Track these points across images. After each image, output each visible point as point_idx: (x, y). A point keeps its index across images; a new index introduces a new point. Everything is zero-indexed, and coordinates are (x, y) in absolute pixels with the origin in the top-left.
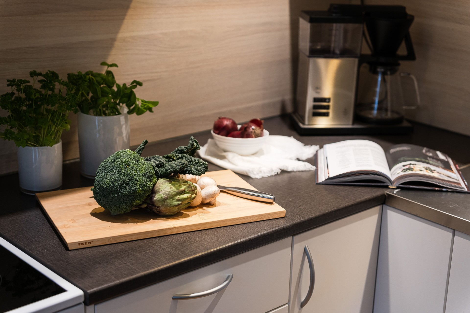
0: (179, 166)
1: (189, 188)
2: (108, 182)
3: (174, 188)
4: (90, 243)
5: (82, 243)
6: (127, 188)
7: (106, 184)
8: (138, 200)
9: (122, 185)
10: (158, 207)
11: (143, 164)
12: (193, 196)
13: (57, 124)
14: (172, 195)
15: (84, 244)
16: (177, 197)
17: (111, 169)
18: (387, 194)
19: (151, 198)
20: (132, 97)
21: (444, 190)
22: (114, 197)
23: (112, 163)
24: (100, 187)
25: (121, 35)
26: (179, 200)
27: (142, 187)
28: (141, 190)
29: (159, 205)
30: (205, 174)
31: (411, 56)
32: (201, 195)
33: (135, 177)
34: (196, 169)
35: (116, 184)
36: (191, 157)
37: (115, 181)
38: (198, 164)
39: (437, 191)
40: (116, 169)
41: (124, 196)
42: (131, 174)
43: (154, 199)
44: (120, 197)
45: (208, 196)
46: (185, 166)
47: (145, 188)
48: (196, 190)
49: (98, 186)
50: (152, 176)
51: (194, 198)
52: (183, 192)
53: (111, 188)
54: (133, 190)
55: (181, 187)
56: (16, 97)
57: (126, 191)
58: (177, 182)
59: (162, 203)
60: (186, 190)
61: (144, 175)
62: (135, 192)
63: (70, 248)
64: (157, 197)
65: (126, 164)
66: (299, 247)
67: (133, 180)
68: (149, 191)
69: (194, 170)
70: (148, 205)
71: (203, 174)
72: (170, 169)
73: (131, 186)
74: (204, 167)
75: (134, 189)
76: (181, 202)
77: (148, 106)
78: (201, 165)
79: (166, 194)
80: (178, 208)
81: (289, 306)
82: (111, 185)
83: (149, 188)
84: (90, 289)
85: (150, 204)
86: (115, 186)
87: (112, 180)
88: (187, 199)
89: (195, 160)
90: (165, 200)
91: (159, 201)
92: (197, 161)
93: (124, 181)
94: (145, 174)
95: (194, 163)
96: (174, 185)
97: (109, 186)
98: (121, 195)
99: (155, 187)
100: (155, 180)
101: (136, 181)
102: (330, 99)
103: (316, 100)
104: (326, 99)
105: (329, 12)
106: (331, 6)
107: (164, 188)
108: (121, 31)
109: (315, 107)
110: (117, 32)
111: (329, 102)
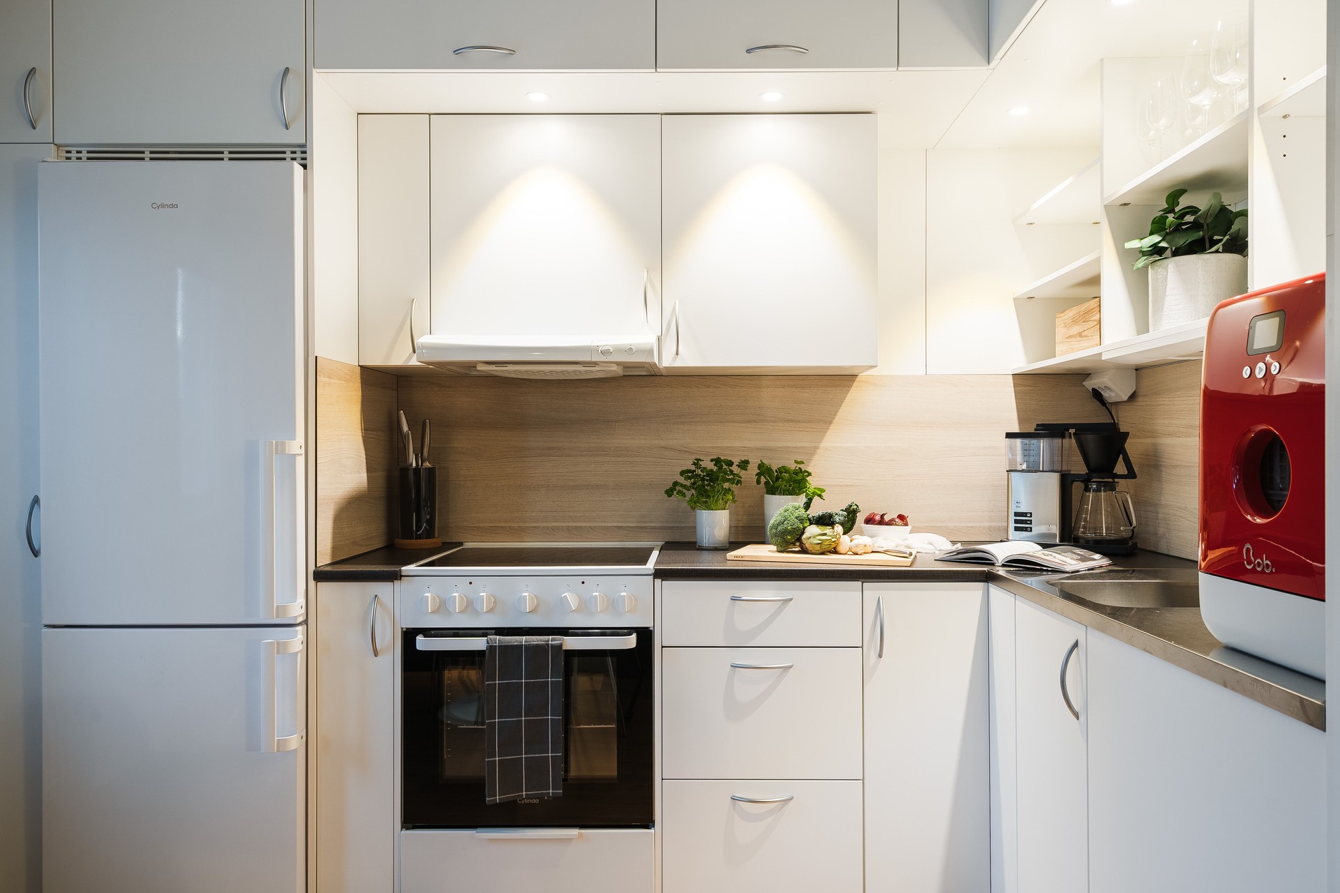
1: (831, 532)
3: (819, 531)
9: (779, 523)
12: (834, 539)
14: (815, 535)
16: (818, 537)
19: (801, 538)
21: (1044, 568)
25: (822, 445)
26: (820, 540)
28: (795, 529)
29: (803, 543)
31: (1128, 475)
43: (803, 538)
47: (798, 528)
50: (805, 521)
52: (825, 534)
55: (826, 531)
57: (780, 528)
58: (823, 527)
59: (809, 541)
60: (828, 534)
61: (796, 518)
62: (790, 529)
64: (805, 537)
67: (787, 520)
68: (800, 531)
75: (788, 527)
76: (821, 542)
79: (812, 535)
80: (820, 547)
83: (801, 528)
85: (799, 542)
88: (827, 540)
90: (809, 538)
91: (805, 539)
94: (799, 520)
96: (820, 529)
99: (805, 529)
100: (805, 524)
102: (1031, 513)
103: (1016, 514)
104: (1026, 513)
105: (1036, 430)
106: (1037, 425)
107: (812, 531)
108: (823, 441)
109: (1016, 522)
110: (820, 442)
111: (1031, 516)
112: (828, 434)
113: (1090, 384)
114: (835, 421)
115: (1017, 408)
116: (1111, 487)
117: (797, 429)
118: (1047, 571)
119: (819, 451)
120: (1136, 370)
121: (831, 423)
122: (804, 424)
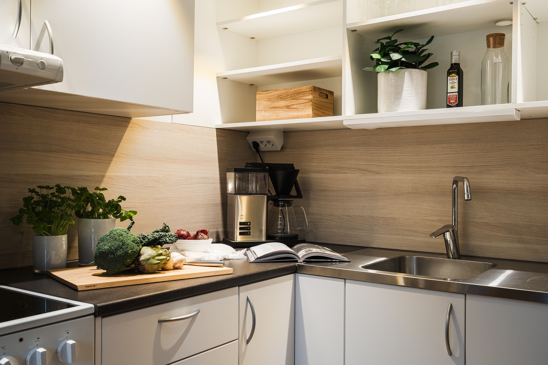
0: (158, 235)
1: (165, 252)
2: (106, 247)
3: (154, 251)
4: (94, 286)
5: (88, 286)
6: (121, 250)
7: (105, 249)
8: (129, 259)
9: (117, 248)
10: (143, 265)
11: (132, 235)
12: (168, 258)
13: (65, 219)
14: (153, 256)
15: (90, 286)
16: (157, 258)
17: (109, 239)
18: (297, 264)
19: (138, 259)
20: (119, 207)
21: (334, 260)
22: (111, 258)
23: (109, 235)
24: (100, 252)
26: (158, 260)
27: (132, 249)
28: (131, 252)
29: (144, 264)
30: (176, 242)
31: (299, 196)
32: (173, 261)
33: (127, 242)
34: (170, 240)
35: (112, 248)
36: (166, 233)
37: (112, 246)
38: (171, 236)
39: (329, 262)
40: (112, 238)
41: (118, 256)
42: (124, 240)
43: (141, 259)
44: (116, 257)
45: (178, 261)
46: (162, 236)
47: (134, 250)
48: (170, 255)
49: (98, 252)
50: (138, 243)
51: (169, 260)
52: (161, 255)
53: (108, 251)
54: (125, 252)
55: (160, 251)
56: (35, 201)
57: (120, 253)
58: (157, 248)
59: (146, 262)
60: (163, 253)
62: (127, 252)
63: (79, 290)
64: (142, 258)
65: (120, 234)
66: (243, 295)
67: (125, 244)
68: (137, 253)
69: (168, 240)
70: (135, 265)
71: (175, 242)
72: (151, 238)
73: (124, 248)
74: (175, 238)
75: (126, 250)
76: (160, 261)
77: (129, 215)
78: (173, 236)
79: (149, 255)
80: (158, 267)
81: (239, 341)
82: (109, 249)
83: (137, 250)
84: (99, 304)
85: (137, 265)
86: (112, 249)
87: (109, 245)
88: (164, 259)
89: (168, 234)
90: (148, 260)
91: (144, 260)
92: (170, 235)
93: (118, 245)
94: (134, 241)
95: (168, 236)
96: (154, 250)
97: (107, 250)
98: (116, 255)
99: (141, 251)
100: (141, 247)
101: (127, 245)
102: (250, 222)
103: (241, 224)
104: (247, 223)
105: (245, 167)
106: (247, 163)
107: (147, 252)
108: (108, 171)
109: (241, 229)
110: (106, 172)
111: (250, 225)
112: (111, 165)
113: (251, 139)
114: (117, 154)
115: (218, 152)
116: (289, 204)
117: (89, 160)
118: (336, 262)
119: (105, 179)
120: (284, 132)
121: (113, 156)
122: (94, 156)
